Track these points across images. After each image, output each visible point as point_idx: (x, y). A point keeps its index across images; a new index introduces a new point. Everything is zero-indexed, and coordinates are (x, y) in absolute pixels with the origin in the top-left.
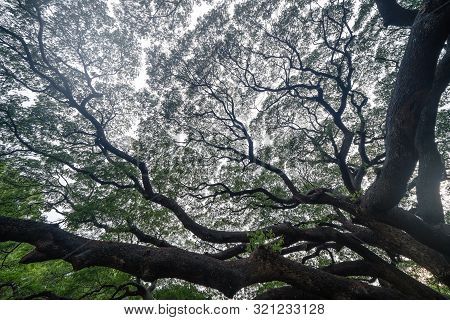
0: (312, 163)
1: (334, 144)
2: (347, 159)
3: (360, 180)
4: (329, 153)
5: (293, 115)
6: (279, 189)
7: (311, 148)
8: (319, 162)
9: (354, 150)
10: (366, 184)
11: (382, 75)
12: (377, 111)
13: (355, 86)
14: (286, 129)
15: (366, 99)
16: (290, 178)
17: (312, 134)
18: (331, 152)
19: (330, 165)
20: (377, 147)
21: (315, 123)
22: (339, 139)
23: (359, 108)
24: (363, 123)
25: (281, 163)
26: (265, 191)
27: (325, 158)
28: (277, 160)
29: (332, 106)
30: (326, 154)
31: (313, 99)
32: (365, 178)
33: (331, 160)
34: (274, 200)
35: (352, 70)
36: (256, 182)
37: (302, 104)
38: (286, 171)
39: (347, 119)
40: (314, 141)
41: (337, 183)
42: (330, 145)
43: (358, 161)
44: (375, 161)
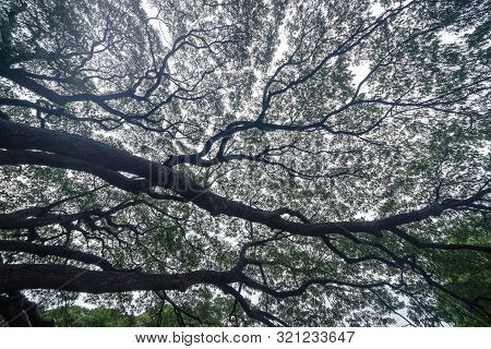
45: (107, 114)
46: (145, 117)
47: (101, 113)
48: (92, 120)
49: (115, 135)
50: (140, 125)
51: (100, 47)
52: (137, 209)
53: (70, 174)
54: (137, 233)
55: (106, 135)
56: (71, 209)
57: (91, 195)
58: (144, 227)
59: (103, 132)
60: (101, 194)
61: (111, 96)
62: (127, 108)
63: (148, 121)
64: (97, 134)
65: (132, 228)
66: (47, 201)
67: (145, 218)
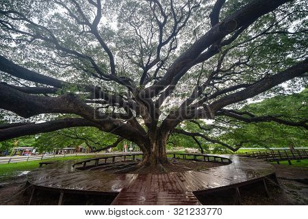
0: (133, 62)
1: (149, 59)
2: (149, 71)
3: (147, 83)
4: (144, 62)
5: (143, 22)
6: (104, 65)
7: (138, 53)
8: (137, 64)
9: (154, 68)
10: (148, 85)
11: (189, 41)
12: (175, 57)
13: (178, 36)
14: (132, 28)
15: (176, 47)
16: (115, 63)
17: (143, 44)
18: (145, 63)
19: (141, 69)
20: (163, 73)
21: (149, 40)
22: (153, 58)
23: (171, 49)
24: (167, 58)
25: (115, 50)
26: (93, 61)
27: (140, 64)
28: (113, 45)
29: (163, 37)
30: (142, 62)
31: (159, 23)
32: (150, 83)
33: (142, 66)
34: (97, 71)
35: (184, 25)
36: (89, 51)
37: (152, 20)
38: (116, 57)
39: (163, 51)
40: (142, 51)
41: (137, 79)
42: (148, 58)
43: (152, 74)
44: (158, 78)
45: (169, 44)
46: (176, 23)
47: (167, 46)
48: (169, 51)
49: (181, 44)
50: (180, 28)
51: (138, 31)
52: (230, 55)
53: (189, 72)
54: (245, 63)
55: (178, 49)
56: (204, 80)
57: (203, 71)
58: (244, 57)
59: (176, 50)
60: (206, 67)
61: (161, 37)
62: (169, 32)
63: (179, 22)
64: (177, 53)
65: (238, 64)
66: (195, 85)
67: (239, 55)
